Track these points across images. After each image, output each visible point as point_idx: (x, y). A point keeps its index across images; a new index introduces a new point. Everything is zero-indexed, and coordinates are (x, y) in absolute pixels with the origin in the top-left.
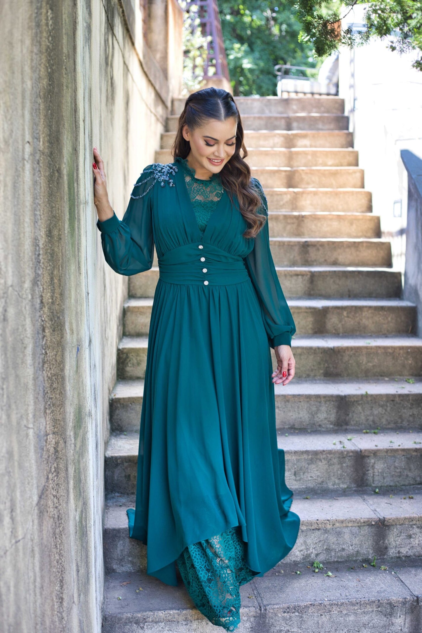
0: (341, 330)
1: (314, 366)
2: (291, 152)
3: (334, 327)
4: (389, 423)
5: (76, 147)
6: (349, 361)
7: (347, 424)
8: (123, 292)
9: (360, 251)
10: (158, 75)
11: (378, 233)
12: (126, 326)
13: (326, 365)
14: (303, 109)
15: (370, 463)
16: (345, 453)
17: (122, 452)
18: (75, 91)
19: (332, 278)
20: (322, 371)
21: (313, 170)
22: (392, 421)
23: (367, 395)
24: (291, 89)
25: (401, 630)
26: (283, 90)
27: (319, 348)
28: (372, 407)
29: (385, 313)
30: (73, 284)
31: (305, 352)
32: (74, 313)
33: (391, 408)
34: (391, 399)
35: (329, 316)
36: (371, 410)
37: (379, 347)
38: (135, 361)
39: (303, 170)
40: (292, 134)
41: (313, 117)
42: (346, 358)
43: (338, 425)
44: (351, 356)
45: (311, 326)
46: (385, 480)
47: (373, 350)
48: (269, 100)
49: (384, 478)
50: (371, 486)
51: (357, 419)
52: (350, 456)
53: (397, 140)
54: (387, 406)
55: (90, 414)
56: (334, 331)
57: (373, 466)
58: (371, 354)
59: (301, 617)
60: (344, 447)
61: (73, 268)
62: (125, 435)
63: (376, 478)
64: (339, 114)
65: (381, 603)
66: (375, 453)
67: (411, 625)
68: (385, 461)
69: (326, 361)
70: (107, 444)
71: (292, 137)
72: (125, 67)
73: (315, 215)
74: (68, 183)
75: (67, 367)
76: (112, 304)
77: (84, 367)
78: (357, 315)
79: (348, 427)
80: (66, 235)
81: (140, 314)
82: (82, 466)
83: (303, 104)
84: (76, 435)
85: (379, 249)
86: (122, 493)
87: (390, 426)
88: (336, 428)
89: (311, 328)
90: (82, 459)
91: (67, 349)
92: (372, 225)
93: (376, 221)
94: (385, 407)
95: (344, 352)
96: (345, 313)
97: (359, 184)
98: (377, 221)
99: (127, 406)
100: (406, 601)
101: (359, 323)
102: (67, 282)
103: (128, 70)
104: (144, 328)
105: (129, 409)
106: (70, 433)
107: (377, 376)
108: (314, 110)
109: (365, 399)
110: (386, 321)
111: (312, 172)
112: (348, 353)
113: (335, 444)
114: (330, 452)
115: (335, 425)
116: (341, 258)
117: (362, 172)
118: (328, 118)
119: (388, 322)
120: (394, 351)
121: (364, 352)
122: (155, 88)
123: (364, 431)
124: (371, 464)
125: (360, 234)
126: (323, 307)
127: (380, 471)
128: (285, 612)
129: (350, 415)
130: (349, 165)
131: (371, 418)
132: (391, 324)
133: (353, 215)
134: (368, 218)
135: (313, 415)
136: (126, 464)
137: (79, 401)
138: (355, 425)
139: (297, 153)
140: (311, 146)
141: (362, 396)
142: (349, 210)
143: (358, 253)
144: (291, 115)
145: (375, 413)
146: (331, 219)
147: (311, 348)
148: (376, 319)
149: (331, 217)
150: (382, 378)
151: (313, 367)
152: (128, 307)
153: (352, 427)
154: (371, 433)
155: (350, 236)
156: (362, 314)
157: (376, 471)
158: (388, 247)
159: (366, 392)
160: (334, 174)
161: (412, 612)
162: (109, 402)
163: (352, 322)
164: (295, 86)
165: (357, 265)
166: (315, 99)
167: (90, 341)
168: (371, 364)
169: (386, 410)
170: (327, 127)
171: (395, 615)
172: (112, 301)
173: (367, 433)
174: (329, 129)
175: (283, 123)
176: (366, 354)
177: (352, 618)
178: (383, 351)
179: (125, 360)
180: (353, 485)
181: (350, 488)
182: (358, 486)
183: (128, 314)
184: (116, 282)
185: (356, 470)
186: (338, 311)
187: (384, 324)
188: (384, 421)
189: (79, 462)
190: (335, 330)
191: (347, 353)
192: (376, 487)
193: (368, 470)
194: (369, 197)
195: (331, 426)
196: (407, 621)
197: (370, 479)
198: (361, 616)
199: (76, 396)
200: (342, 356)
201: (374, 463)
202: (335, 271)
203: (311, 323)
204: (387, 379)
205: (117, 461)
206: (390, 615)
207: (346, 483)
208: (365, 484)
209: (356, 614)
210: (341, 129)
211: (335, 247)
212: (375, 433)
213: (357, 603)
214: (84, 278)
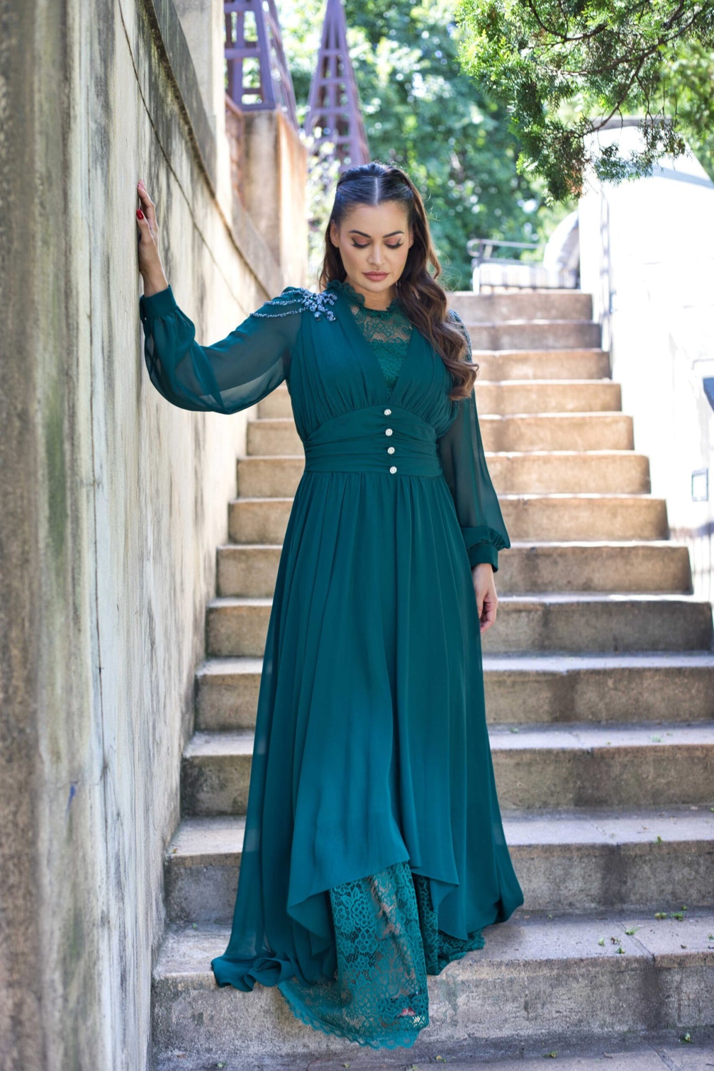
0: (604, 715)
1: (555, 785)
2: (500, 388)
3: (590, 708)
4: (704, 897)
5: (69, 367)
6: (621, 774)
7: (623, 900)
8: (194, 647)
9: (632, 565)
10: (261, 255)
11: (664, 531)
12: (201, 712)
13: (579, 783)
14: (519, 313)
15: (672, 982)
16: (624, 963)
17: (187, 966)
18: (67, 253)
19: (582, 615)
20: (571, 796)
21: (541, 419)
22: (709, 893)
23: (660, 844)
24: (497, 281)
26: (483, 282)
27: (564, 751)
28: (671, 867)
29: (686, 680)
30: (59, 655)
31: (538, 759)
32: (62, 715)
33: (707, 868)
34: (707, 850)
35: (580, 688)
36: (669, 872)
37: (678, 748)
38: (216, 781)
39: (522, 419)
40: (501, 357)
41: (538, 326)
42: (616, 770)
43: (604, 904)
44: (626, 765)
45: (546, 707)
46: (703, 1015)
47: (666, 754)
48: (459, 298)
49: (700, 1011)
50: (675, 1026)
51: (642, 891)
52: (632, 970)
53: (696, 361)
54: (699, 864)
55: (105, 920)
56: (590, 717)
57: (677, 988)
58: (663, 760)
60: (620, 952)
61: (59, 620)
62: (196, 929)
63: (685, 1011)
64: (584, 320)
66: (681, 962)
68: (702, 976)
69: (579, 776)
70: (157, 951)
71: (501, 361)
72: (197, 234)
73: (547, 499)
74: (48, 443)
75: (44, 834)
76: (170, 674)
77: (89, 824)
78: (633, 685)
79: (625, 906)
80: (42, 552)
81: (226, 689)
82: (83, 1037)
83: (518, 305)
84: (67, 978)
85: (666, 559)
86: (186, 1050)
87: (705, 904)
88: (602, 908)
89: (548, 712)
90: (85, 1022)
91: (45, 797)
92: (650, 516)
93: (659, 508)
94: (696, 866)
95: (613, 758)
96: (610, 683)
97: (624, 441)
98: (662, 509)
99: (199, 872)
101: (637, 701)
102: (44, 651)
103: (203, 240)
104: (233, 715)
105: (202, 878)
106: (53, 975)
107: (676, 803)
108: (539, 314)
109: (656, 851)
110: (688, 696)
111: (539, 423)
112: (620, 760)
113: (601, 944)
114: (594, 962)
115: (599, 902)
116: (598, 579)
117: (630, 421)
118: (564, 327)
119: (692, 698)
120: (706, 755)
121: (650, 757)
122: (256, 278)
123: (658, 914)
124: (675, 984)
125: (630, 533)
126: (568, 671)
127: (691, 997)
129: (629, 883)
130: (605, 408)
131: (669, 888)
132: (697, 702)
133: (616, 499)
134: (645, 503)
135: (558, 883)
137: (76, 901)
138: (638, 902)
139: (512, 390)
140: (535, 377)
141: (651, 844)
142: (608, 490)
143: (629, 568)
144: (499, 322)
145: (677, 879)
146: (577, 507)
147: (549, 752)
148: (670, 691)
149: (576, 502)
150: (686, 806)
151: (553, 788)
152: (205, 676)
153: (632, 907)
154: (668, 917)
155: (611, 537)
156: (642, 684)
157: (684, 996)
158: (683, 556)
159: (659, 839)
160: (579, 425)
162: (164, 865)
163: (624, 700)
164: (504, 275)
165: (628, 590)
166: (540, 295)
167: (105, 768)
168: (663, 781)
169: (697, 872)
170: (562, 342)
172: (169, 668)
173: (662, 918)
174: (566, 347)
175: (484, 337)
176: (654, 760)
178: (686, 754)
180: (640, 1027)
181: (634, 1032)
182: (650, 1028)
183: (205, 689)
184: (178, 631)
185: (646, 997)
186: (597, 678)
187: (684, 701)
188: (693, 892)
189: (75, 1031)
190: (593, 713)
191: (618, 759)
192: (685, 1029)
193: (668, 997)
194: (645, 465)
195: (593, 905)
197: (674, 1013)
199: (67, 893)
200: (609, 766)
201: (681, 982)
202: (588, 603)
203: (547, 701)
204: (694, 808)
205: (176, 987)
207: (627, 1022)
208: (663, 1024)
210: (588, 345)
211: (586, 558)
212: (677, 918)
214: (89, 639)
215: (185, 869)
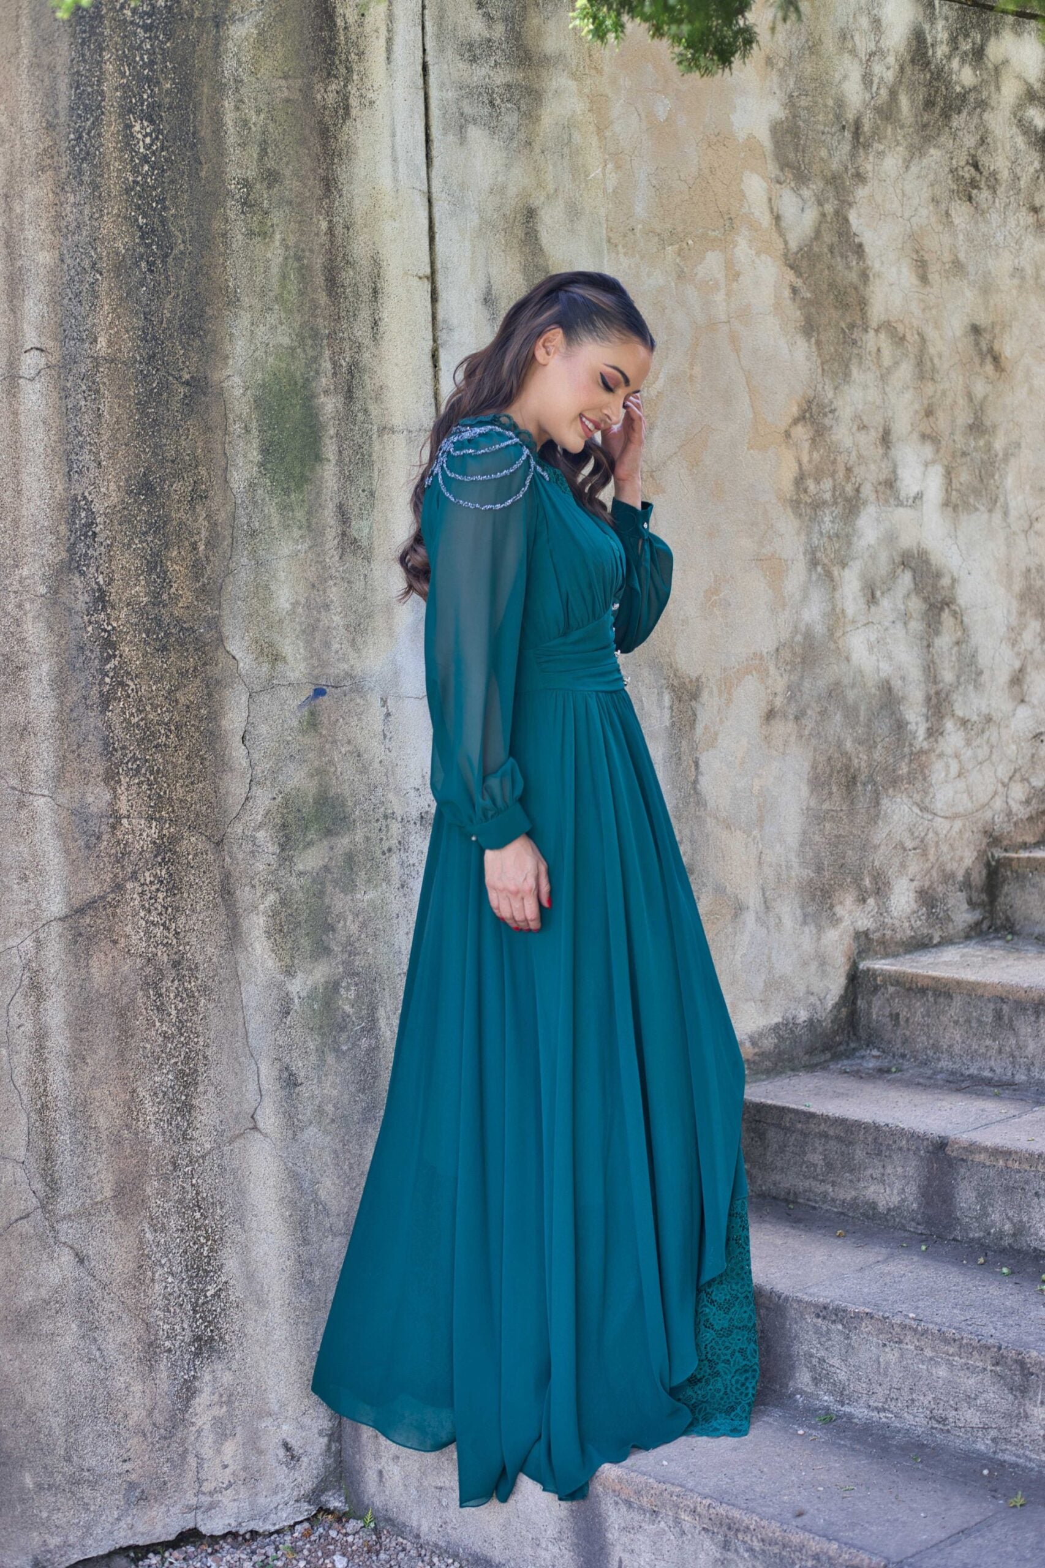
59: (848, 1337)
65: (1003, 1357)
86: (884, 1052)
106: (250, 832)
128: (818, 1316)
136: (891, 989)
137: (324, 785)
171: (1031, 1394)
177: (942, 1372)
198: (961, 1374)
199: (295, 773)
205: (875, 979)
209: (950, 1364)
213: (955, 1340)
215: (1012, 871)
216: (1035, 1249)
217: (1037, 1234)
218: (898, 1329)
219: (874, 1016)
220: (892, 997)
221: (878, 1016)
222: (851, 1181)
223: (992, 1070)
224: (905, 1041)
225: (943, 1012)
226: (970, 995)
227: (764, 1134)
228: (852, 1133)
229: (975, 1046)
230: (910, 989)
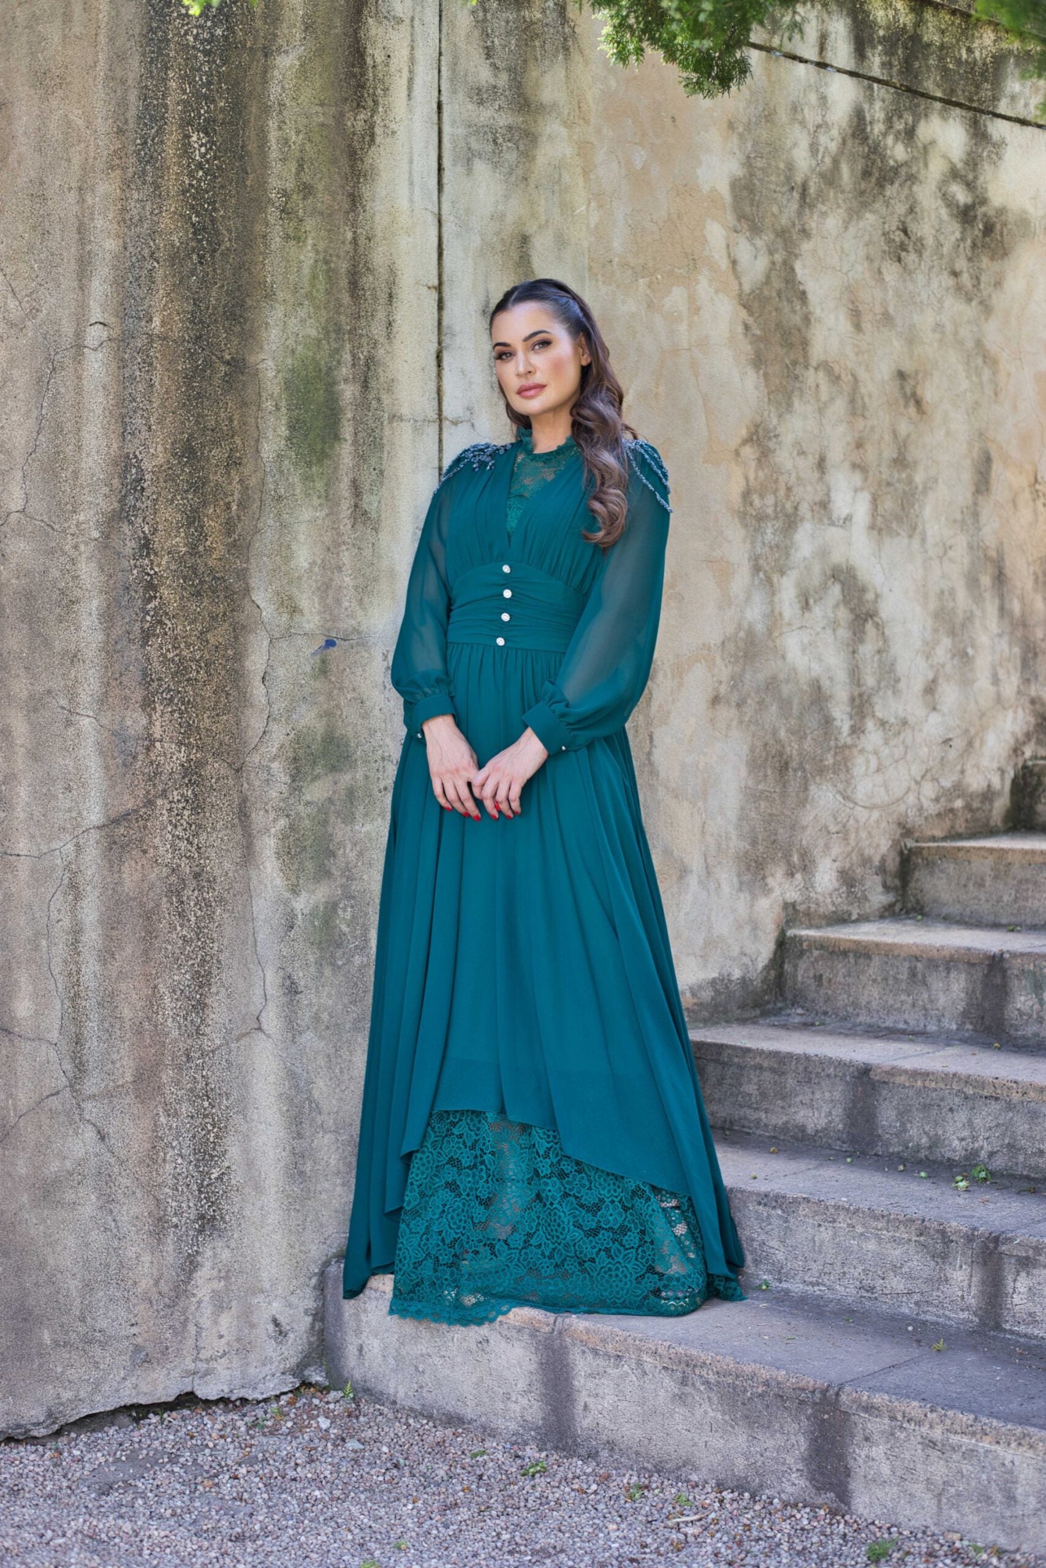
25: (963, 1297)
59: (786, 1221)
65: (926, 1228)
67: (982, 1292)
86: (808, 1009)
99: (934, 863)
100: (973, 1234)
128: (759, 1203)
136: (816, 953)
161: (985, 1263)
171: (951, 1260)
177: (871, 1245)
179: (1035, 789)
196: (974, 1279)
198: (889, 1246)
205: (801, 945)
206: (942, 1258)
209: (879, 1239)
213: (883, 1216)
215: (923, 859)
216: (949, 1159)
217: (950, 1146)
218: (832, 1210)
219: (800, 978)
220: (816, 960)
221: (803, 977)
222: (783, 1107)
223: (906, 1022)
224: (828, 1000)
225: (863, 972)
226: (887, 956)
227: (703, 1069)
228: (784, 1064)
229: (891, 1002)
230: (833, 952)
